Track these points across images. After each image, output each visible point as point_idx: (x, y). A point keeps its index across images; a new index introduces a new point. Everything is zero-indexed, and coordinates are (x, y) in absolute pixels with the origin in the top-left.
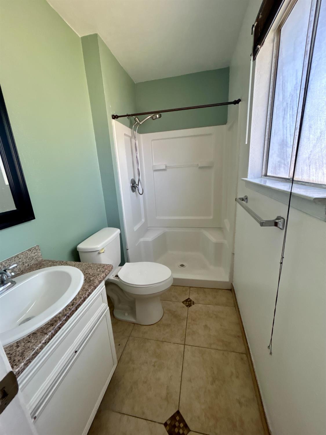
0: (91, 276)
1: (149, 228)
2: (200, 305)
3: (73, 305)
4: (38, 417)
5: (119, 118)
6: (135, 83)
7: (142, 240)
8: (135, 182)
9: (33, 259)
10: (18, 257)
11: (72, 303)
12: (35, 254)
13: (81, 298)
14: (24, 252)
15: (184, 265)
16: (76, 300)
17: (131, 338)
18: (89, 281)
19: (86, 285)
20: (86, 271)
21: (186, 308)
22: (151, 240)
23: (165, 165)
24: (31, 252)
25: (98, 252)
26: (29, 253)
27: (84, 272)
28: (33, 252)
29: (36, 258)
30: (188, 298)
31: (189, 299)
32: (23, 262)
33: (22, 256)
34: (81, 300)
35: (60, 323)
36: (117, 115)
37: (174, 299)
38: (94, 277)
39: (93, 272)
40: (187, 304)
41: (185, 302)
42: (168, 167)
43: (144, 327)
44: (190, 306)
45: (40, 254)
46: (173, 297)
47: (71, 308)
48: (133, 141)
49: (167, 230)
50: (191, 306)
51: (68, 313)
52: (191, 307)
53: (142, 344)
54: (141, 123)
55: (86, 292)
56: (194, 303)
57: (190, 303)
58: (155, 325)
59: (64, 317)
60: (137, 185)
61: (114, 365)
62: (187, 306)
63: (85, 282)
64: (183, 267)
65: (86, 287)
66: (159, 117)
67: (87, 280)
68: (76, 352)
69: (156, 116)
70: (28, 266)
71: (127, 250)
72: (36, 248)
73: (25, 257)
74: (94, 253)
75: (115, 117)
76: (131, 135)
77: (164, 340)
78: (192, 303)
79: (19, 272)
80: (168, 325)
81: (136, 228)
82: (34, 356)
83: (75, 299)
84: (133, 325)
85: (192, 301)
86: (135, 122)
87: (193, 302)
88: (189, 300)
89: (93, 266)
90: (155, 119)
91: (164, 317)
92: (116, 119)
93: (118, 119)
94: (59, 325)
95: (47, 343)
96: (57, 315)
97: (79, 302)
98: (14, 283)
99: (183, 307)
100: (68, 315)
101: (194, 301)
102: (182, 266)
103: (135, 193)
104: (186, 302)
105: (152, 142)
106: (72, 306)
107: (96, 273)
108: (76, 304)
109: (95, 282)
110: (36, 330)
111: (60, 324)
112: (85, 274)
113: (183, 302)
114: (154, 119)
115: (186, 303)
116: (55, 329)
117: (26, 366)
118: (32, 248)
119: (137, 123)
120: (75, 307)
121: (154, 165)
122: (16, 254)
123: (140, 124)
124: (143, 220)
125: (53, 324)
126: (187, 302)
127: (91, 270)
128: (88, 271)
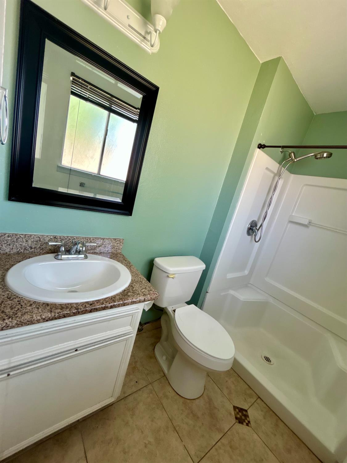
0: (132, 291)
1: (250, 285)
2: (255, 436)
3: (91, 305)
4: (12, 376)
5: (266, 148)
6: (315, 114)
7: (232, 292)
8: (256, 226)
9: (114, 248)
10: (104, 239)
11: (91, 304)
12: (117, 245)
13: (102, 304)
14: (110, 238)
15: (270, 361)
16: (97, 303)
17: (150, 387)
18: (126, 294)
19: (119, 296)
20: (134, 283)
21: (234, 420)
22: (242, 300)
23: (309, 220)
24: (115, 241)
25: (167, 274)
26: (113, 241)
27: (132, 284)
28: (116, 242)
29: (116, 249)
30: (246, 409)
31: (246, 411)
32: (105, 245)
33: (107, 241)
34: (101, 306)
35: (68, 312)
36: (265, 144)
37: (226, 392)
38: (132, 294)
39: (137, 288)
40: (238, 416)
41: (237, 410)
42: (311, 224)
43: (170, 389)
44: (240, 422)
45: (122, 247)
46: (227, 388)
47: (87, 306)
48: (277, 178)
49: (271, 300)
50: (242, 423)
51: (81, 309)
52: (241, 425)
53: (154, 406)
54: (296, 160)
55: (111, 302)
56: (249, 425)
57: (243, 417)
58: (182, 400)
59: (75, 310)
60: (256, 229)
61: (112, 396)
62: (236, 418)
63: (122, 293)
64: (267, 362)
65: (118, 297)
66: (326, 157)
67: (125, 291)
68: (76, 350)
69: (323, 155)
70: (108, 251)
71: (207, 292)
72: (120, 240)
73: (109, 243)
74: (164, 273)
75: (261, 146)
76: (276, 172)
77: (177, 429)
78: (247, 422)
79: (99, 252)
80: (195, 417)
81: (230, 276)
82: (28, 323)
83: (98, 301)
84: (163, 374)
85: (248, 418)
86: (289, 157)
87: (249, 422)
88: (244, 413)
89: (144, 283)
90: (320, 158)
91: (198, 400)
92: (261, 149)
93: (264, 149)
94: (65, 313)
95: (45, 320)
96: (73, 303)
97: (98, 307)
98: (86, 257)
99: (231, 414)
100: (79, 310)
101: (251, 422)
102: (268, 359)
103: (250, 237)
104: (239, 411)
105: (304, 188)
106: (89, 305)
107: (138, 292)
108: (94, 306)
109: (128, 299)
110: (52, 303)
111: (67, 314)
112: (131, 286)
113: (235, 408)
114: (317, 159)
115: (238, 413)
116: (60, 314)
117: (17, 325)
118: (117, 239)
119: (290, 159)
120: (91, 308)
121: (293, 214)
122: (104, 237)
123: (294, 162)
124: (246, 272)
125: (64, 308)
126: (240, 414)
127: (139, 285)
128: (136, 285)
